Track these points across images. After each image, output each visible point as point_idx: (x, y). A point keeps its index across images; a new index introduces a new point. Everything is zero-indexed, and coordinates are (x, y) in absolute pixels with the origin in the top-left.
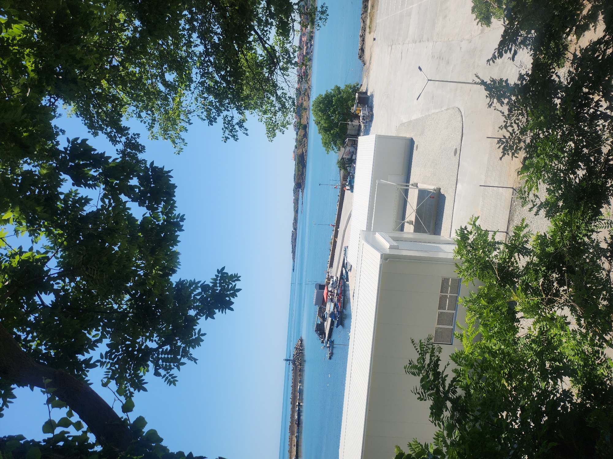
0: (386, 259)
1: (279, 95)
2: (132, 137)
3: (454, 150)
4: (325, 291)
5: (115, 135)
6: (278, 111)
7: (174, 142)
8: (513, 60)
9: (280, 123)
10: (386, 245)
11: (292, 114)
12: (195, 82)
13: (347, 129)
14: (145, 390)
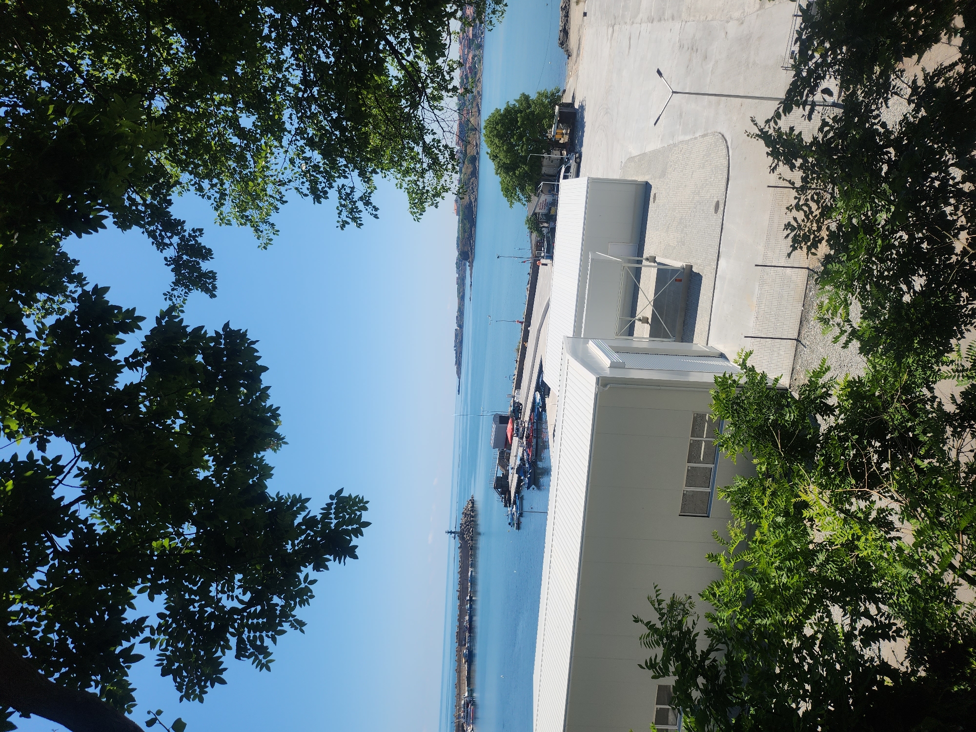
0: (605, 385)
1: (428, 143)
2: (190, 235)
3: (714, 204)
4: (509, 426)
5: (160, 235)
6: (427, 171)
7: (257, 230)
8: (810, 118)
9: (430, 190)
10: (605, 362)
11: (450, 174)
12: (290, 132)
13: (540, 166)
14: (223, 682)
